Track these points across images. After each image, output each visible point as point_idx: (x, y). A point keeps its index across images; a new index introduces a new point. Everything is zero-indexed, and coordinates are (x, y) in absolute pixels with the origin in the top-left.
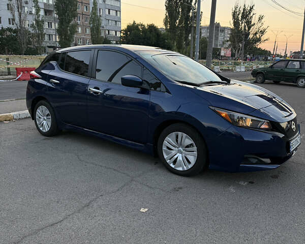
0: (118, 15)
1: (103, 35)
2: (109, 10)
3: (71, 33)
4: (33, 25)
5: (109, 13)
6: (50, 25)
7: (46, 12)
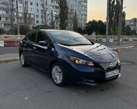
0: (86, 17)
1: (79, 26)
2: (82, 15)
3: (65, 26)
4: (50, 23)
5: (82, 17)
6: (57, 23)
7: (56, 18)
